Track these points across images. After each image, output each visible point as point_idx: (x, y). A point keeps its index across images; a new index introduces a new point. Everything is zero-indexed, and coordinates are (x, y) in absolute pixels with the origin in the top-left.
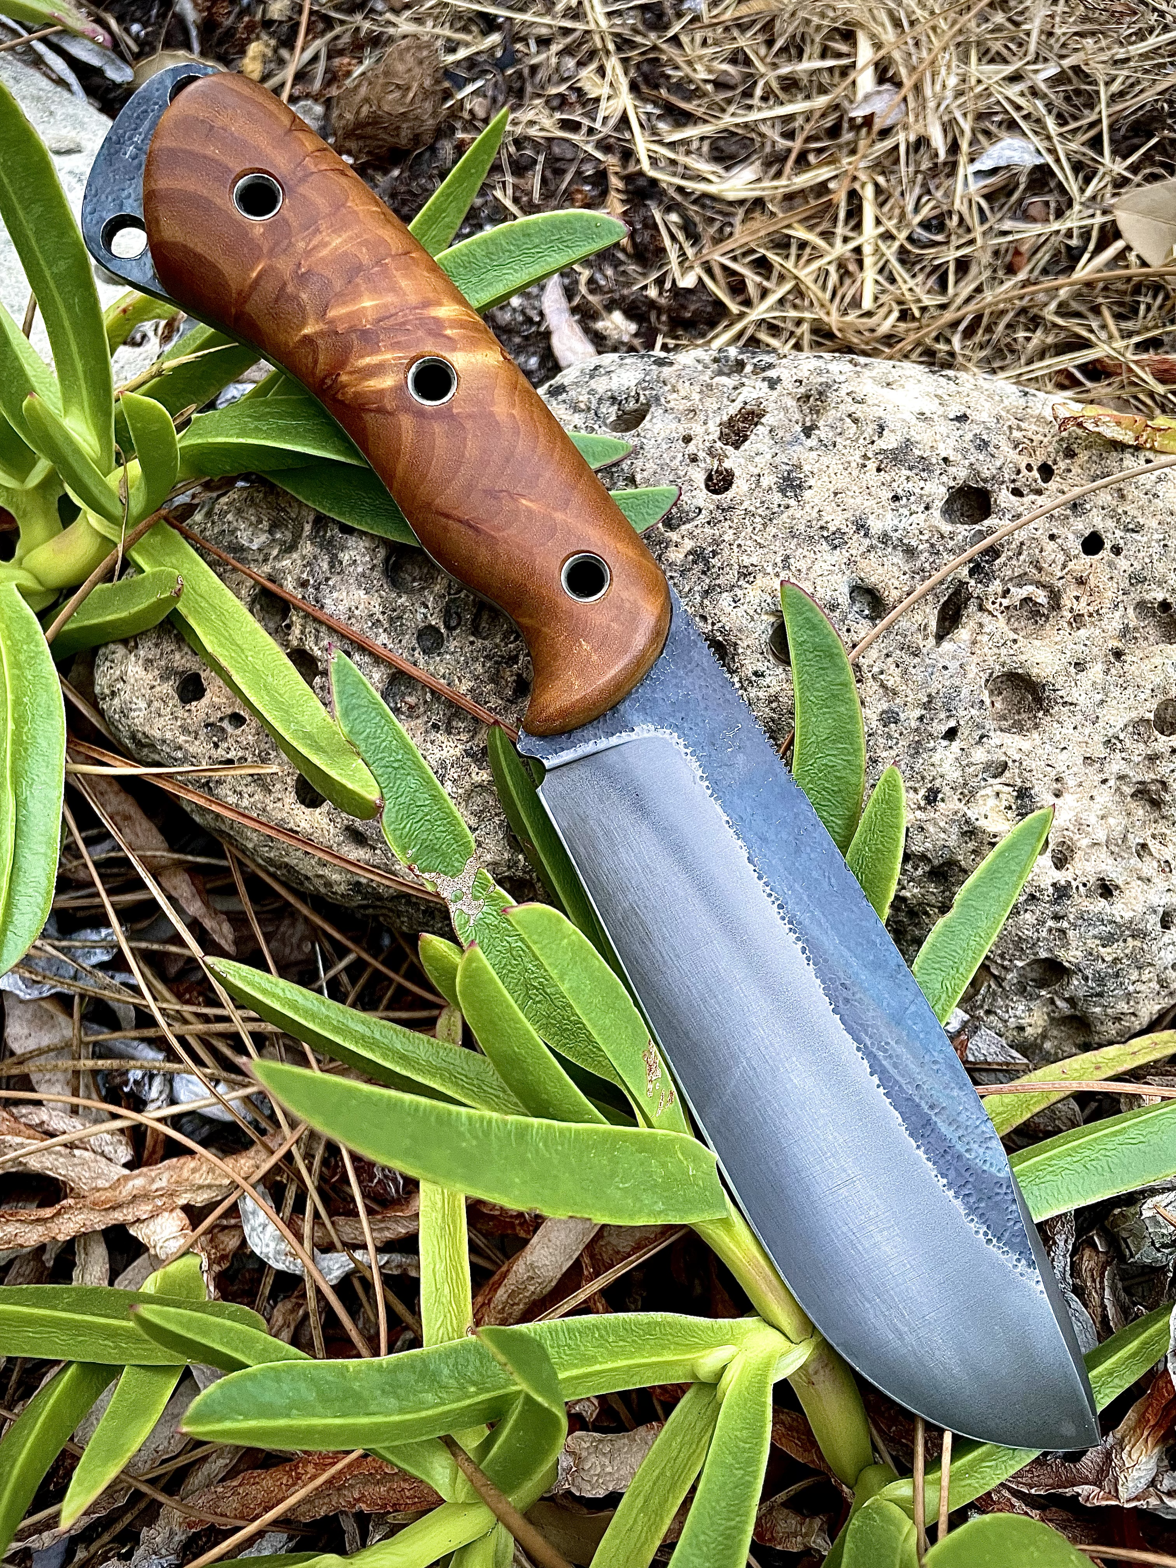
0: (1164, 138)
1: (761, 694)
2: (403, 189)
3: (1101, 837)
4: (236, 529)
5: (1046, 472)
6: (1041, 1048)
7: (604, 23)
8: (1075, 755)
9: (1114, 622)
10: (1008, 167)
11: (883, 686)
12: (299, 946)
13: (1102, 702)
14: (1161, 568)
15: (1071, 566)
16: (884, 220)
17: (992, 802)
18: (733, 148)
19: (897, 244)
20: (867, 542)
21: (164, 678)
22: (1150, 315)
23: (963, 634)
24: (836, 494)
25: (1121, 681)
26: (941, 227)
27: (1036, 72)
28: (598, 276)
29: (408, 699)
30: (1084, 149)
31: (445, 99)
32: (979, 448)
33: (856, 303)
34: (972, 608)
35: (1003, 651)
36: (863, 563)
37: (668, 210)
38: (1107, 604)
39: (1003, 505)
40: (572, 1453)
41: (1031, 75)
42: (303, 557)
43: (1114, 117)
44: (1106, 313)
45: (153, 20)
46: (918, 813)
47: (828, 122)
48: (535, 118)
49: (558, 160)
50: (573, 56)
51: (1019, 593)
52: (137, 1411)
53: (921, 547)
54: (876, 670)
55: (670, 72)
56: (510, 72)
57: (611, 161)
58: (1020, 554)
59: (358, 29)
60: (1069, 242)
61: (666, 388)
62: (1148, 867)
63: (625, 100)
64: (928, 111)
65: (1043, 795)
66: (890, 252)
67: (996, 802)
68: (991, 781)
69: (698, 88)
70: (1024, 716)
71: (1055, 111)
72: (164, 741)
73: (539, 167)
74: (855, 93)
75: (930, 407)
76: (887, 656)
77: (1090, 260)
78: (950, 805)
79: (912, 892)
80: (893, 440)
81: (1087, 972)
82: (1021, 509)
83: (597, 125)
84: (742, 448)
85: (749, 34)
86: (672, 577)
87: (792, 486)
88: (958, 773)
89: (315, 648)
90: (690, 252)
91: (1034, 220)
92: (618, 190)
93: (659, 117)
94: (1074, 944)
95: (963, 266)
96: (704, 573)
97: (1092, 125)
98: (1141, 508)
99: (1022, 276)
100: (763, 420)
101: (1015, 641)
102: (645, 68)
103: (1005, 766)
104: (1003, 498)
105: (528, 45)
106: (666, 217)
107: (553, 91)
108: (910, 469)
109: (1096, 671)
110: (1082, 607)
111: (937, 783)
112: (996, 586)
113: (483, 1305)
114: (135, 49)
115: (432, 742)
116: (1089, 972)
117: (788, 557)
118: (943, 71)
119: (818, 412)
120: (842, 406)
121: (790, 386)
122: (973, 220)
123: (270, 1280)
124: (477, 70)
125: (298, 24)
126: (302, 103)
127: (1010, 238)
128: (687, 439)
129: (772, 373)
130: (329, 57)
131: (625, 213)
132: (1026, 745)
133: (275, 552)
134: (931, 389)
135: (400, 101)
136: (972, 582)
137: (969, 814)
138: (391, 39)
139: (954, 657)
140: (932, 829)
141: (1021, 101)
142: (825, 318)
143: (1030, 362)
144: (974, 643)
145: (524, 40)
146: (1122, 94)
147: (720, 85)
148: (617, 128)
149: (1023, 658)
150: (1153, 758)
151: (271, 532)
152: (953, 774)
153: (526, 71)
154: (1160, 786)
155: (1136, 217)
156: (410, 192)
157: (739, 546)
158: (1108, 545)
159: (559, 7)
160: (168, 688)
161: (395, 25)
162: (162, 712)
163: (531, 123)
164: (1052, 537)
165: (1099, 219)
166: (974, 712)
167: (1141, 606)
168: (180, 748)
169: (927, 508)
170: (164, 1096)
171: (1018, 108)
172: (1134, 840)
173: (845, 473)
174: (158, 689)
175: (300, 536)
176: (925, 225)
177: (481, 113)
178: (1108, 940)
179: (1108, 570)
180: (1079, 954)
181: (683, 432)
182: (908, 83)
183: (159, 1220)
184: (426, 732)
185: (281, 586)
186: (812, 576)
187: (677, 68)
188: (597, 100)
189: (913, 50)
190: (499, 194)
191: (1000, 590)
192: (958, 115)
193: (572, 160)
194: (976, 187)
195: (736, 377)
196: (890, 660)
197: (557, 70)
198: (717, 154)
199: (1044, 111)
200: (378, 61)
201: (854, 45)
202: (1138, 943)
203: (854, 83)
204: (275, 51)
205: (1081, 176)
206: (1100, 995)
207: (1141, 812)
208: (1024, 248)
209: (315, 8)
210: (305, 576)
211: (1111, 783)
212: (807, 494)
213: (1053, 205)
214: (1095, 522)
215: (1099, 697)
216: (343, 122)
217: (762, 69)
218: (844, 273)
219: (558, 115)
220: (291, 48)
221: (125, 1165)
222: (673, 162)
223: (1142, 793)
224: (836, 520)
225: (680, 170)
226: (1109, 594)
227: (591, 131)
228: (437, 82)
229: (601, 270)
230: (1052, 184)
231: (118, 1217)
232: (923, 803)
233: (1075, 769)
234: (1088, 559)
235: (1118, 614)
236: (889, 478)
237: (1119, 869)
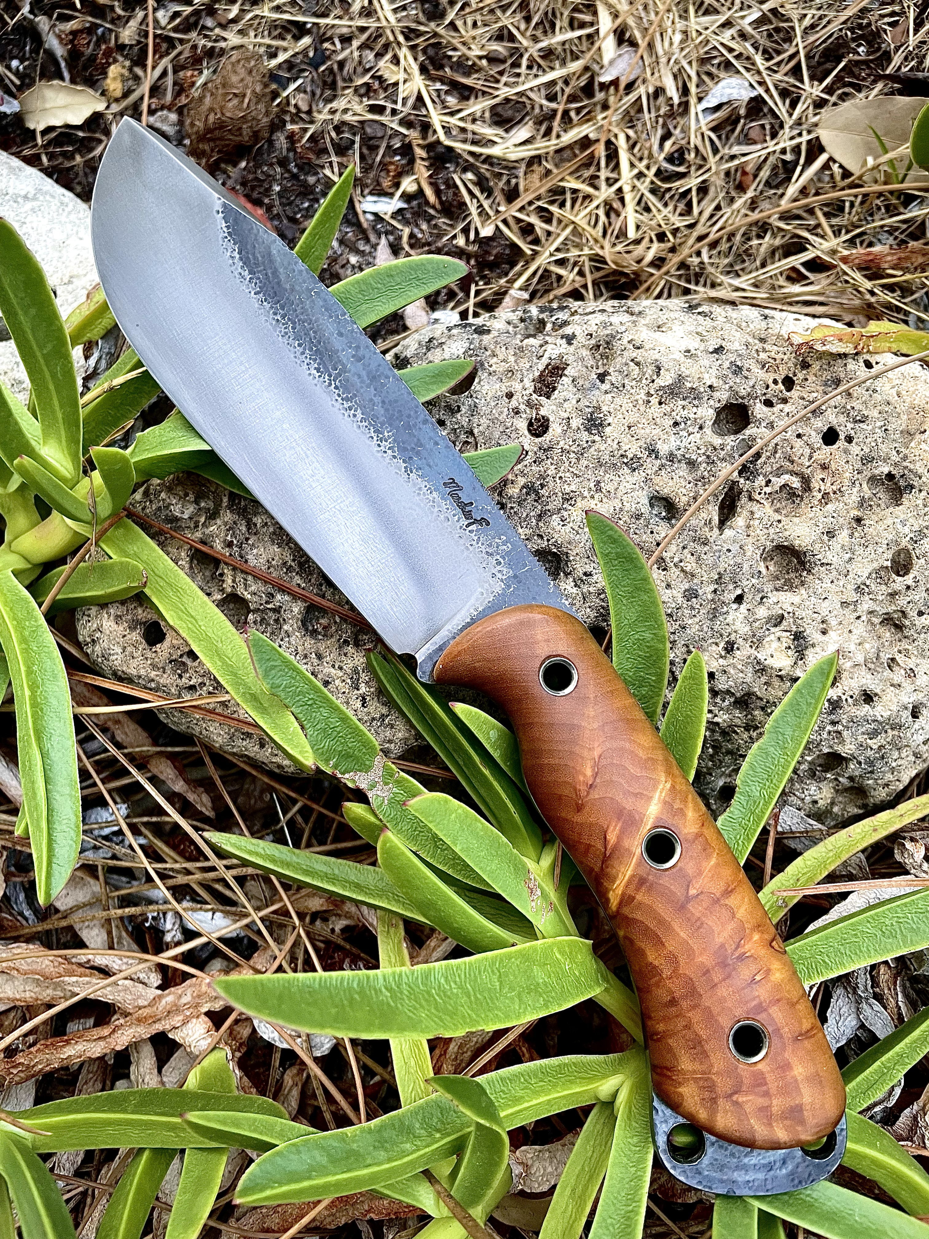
0: (850, 61)
1: (592, 589)
2: (251, 177)
3: (860, 658)
4: (170, 504)
5: (789, 383)
6: (831, 812)
7: (392, 18)
8: (834, 602)
9: (853, 497)
10: (729, 102)
11: (683, 571)
12: (261, 797)
13: (850, 559)
14: (884, 448)
15: (816, 456)
16: (637, 163)
17: (775, 644)
18: (510, 113)
19: (648, 180)
20: (658, 462)
21: (132, 628)
22: (854, 210)
23: (739, 521)
24: (629, 427)
25: (863, 541)
26: (682, 160)
27: (743, 17)
28: (416, 230)
29: (322, 621)
30: (786, 79)
31: (273, 99)
32: (735, 373)
33: (622, 233)
34: (744, 499)
35: (772, 531)
36: (657, 480)
37: (465, 170)
38: (847, 483)
39: (759, 416)
40: (522, 1163)
41: (739, 21)
42: (226, 524)
43: (809, 48)
44: (819, 214)
45: (27, 55)
46: (721, 660)
47: (583, 82)
48: (348, 106)
49: (371, 138)
50: (372, 49)
51: (778, 482)
52: (201, 1185)
53: (700, 459)
54: (676, 560)
55: (450, 53)
56: (322, 68)
57: (413, 135)
58: (776, 452)
59: (195, 47)
60: (783, 157)
61: (488, 353)
62: (898, 676)
63: (418, 83)
64: (661, 65)
65: (813, 634)
66: (644, 187)
67: (779, 644)
68: (773, 630)
69: (474, 64)
70: (792, 575)
71: (761, 48)
72: (140, 677)
73: (357, 146)
74: (601, 57)
75: (694, 344)
76: (684, 548)
77: (802, 172)
78: (744, 651)
79: (722, 718)
80: (668, 378)
81: (860, 759)
82: (773, 417)
83: (399, 107)
84: (553, 397)
85: (509, 12)
86: (512, 508)
87: (595, 425)
88: (747, 628)
89: (246, 593)
90: (486, 204)
91: (755, 143)
92: (423, 159)
93: (446, 92)
94: (848, 741)
95: (703, 190)
96: (536, 501)
97: (792, 57)
98: (865, 403)
99: (750, 194)
100: (566, 372)
101: (779, 521)
102: (431, 52)
103: (782, 617)
104: (759, 410)
105: (333, 44)
106: (463, 176)
107: (360, 82)
108: (684, 399)
109: (843, 536)
110: (827, 487)
111: (733, 637)
112: (760, 481)
113: (441, 1056)
114: (18, 82)
115: (345, 655)
116: (861, 759)
117: (599, 482)
118: (670, 31)
119: (607, 357)
120: (626, 353)
121: (583, 340)
122: (707, 151)
123: (278, 1055)
124: (295, 71)
125: (147, 45)
126: (159, 113)
127: (736, 162)
128: (510, 395)
129: (568, 330)
130: (175, 72)
131: (430, 176)
132: (797, 599)
133: (202, 520)
134: (692, 328)
135: (239, 107)
136: (742, 481)
137: (759, 656)
138: (223, 51)
139: (734, 541)
140: (732, 671)
141: (732, 45)
142: (601, 252)
143: (763, 265)
144: (748, 527)
145: (330, 39)
146: (813, 26)
147: (492, 59)
148: (414, 108)
149: (787, 534)
150: (893, 595)
151: (197, 502)
152: (744, 629)
153: (335, 67)
154: (900, 614)
155: (834, 133)
156: (256, 179)
157: (561, 478)
158: (842, 436)
159: (356, 7)
160: (136, 636)
161: (225, 40)
162: (135, 655)
163: (345, 111)
164: (799, 436)
165: (806, 137)
166: (754, 581)
167: (873, 480)
168: (153, 680)
169: (701, 428)
170: (177, 926)
171: (731, 50)
172: (885, 657)
173: (635, 410)
174: (129, 637)
175: (220, 505)
176: (670, 159)
177: (304, 107)
178: (873, 734)
179: (844, 456)
180: (853, 747)
181: (505, 390)
182: (643, 44)
183: (190, 1025)
184: (340, 647)
185: (212, 547)
186: (619, 494)
187: (455, 49)
188: (396, 84)
189: (643, 15)
190: (327, 172)
191: (763, 483)
192: (685, 64)
193: (382, 137)
194: (705, 121)
195: (540, 337)
196: (686, 551)
197: (360, 63)
198: (496, 119)
199: (752, 50)
200: (215, 72)
201: (595, 13)
202: (896, 733)
203: (599, 49)
204: (130, 70)
205: (788, 102)
206: (872, 772)
207: (888, 634)
208: (749, 168)
209: (159, 32)
210: (229, 538)
211: (864, 618)
212: (608, 430)
213: (768, 127)
214: (830, 420)
215: (848, 556)
216: (195, 129)
217: (525, 43)
218: (610, 210)
219: (366, 102)
220: (144, 67)
221: (158, 988)
222: (463, 130)
223: (888, 620)
224: (633, 448)
225: (470, 136)
226: (847, 475)
227: (394, 112)
228: (266, 86)
229: (417, 226)
230: (766, 110)
231: (158, 1027)
232: (723, 653)
233: (835, 612)
234: (828, 449)
235: (855, 490)
236: (669, 410)
237: (876, 682)
